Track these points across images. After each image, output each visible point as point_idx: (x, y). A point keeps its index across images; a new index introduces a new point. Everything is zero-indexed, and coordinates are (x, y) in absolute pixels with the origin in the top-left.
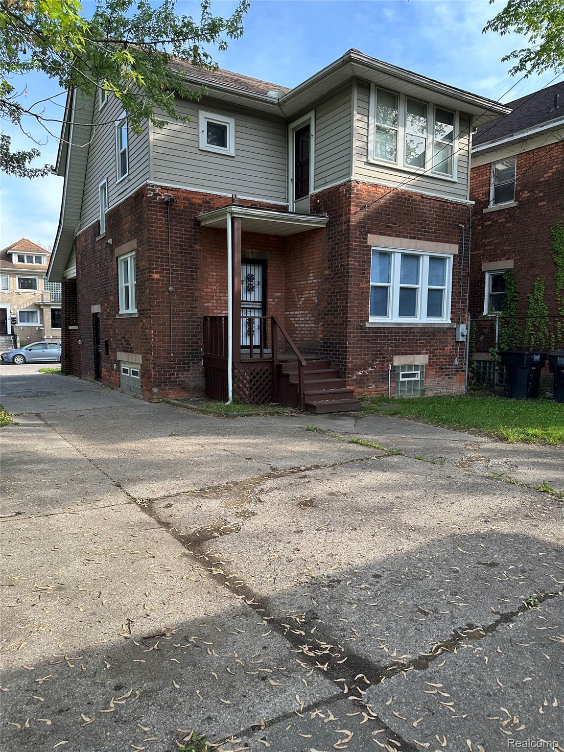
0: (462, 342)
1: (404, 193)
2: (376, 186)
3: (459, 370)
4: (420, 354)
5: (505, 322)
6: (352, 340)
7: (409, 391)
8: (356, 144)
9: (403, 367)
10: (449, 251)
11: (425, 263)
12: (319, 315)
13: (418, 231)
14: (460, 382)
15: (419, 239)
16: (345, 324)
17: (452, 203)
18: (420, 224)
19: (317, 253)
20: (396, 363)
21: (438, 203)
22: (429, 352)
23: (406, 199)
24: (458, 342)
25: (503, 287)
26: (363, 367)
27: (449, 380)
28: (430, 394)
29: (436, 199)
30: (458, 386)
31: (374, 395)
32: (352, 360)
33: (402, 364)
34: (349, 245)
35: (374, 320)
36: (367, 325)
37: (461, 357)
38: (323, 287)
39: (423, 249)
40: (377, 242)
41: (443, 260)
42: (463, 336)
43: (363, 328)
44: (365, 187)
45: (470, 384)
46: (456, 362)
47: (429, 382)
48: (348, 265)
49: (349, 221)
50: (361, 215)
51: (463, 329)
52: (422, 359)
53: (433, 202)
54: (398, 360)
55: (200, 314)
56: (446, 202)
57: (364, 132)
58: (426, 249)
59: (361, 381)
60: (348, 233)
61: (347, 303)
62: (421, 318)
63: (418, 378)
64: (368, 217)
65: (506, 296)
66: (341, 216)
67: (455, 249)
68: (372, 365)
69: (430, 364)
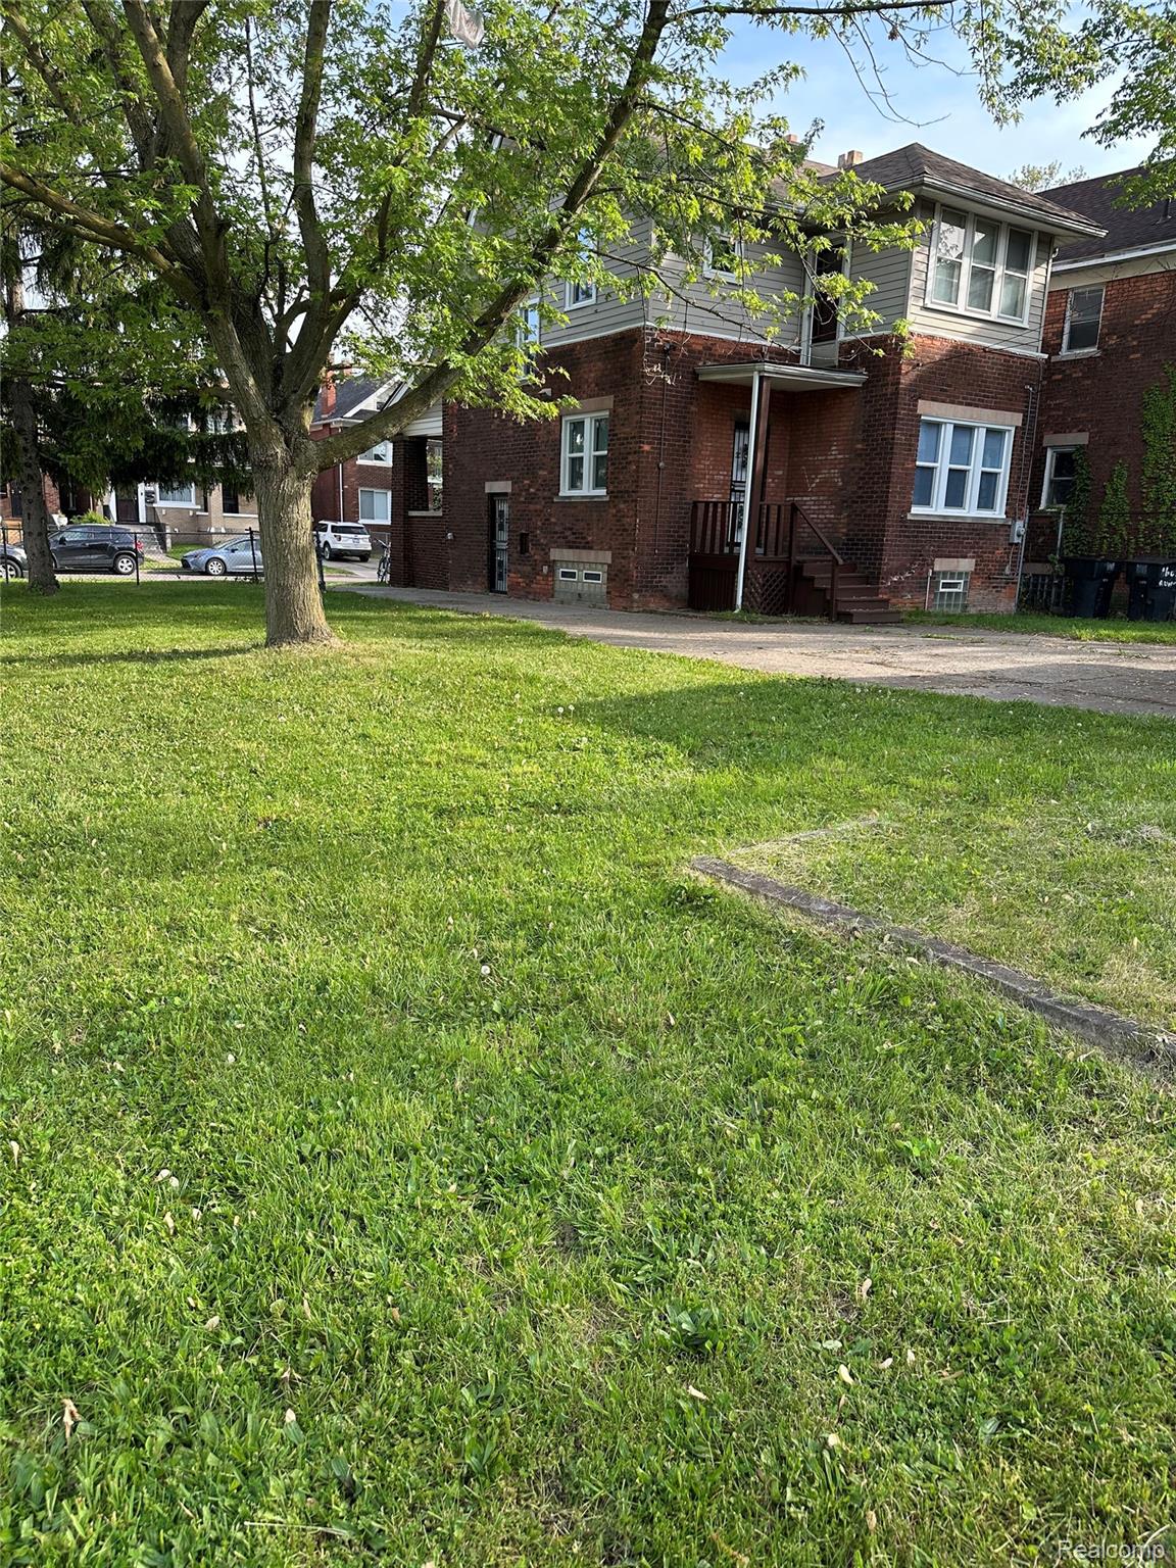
0: (1017, 544)
1: (964, 345)
2: (932, 338)
3: (1009, 582)
4: (966, 557)
5: (1070, 521)
6: (890, 535)
7: (949, 605)
8: (914, 283)
9: (945, 574)
10: (1009, 422)
11: (980, 437)
12: (845, 502)
13: (976, 395)
14: (1010, 598)
15: (977, 406)
16: (883, 514)
17: (1020, 357)
18: (980, 386)
19: (846, 421)
20: (936, 569)
21: (1003, 358)
22: (977, 556)
23: (965, 354)
24: (1011, 544)
25: (1071, 471)
26: (899, 571)
27: (997, 595)
28: (972, 611)
29: (1001, 353)
30: (1007, 604)
31: (909, 608)
32: (889, 561)
33: (944, 569)
34: (896, 413)
35: (917, 510)
36: (909, 517)
37: (1014, 565)
38: (852, 465)
39: (980, 419)
40: (928, 410)
41: (1001, 433)
42: (1019, 536)
43: (903, 520)
44: (920, 340)
45: (1020, 601)
46: (1007, 571)
47: (973, 596)
48: (893, 439)
49: (899, 383)
50: (913, 375)
51: (1020, 526)
52: (967, 565)
53: (996, 356)
54: (940, 565)
55: (690, 498)
56: (1012, 356)
57: (923, 267)
58: (983, 419)
59: (896, 589)
60: (897, 399)
61: (888, 487)
62: (970, 510)
63: (960, 590)
64: (920, 378)
65: (1074, 483)
66: (888, 375)
67: (1017, 419)
68: (909, 570)
69: (975, 572)
